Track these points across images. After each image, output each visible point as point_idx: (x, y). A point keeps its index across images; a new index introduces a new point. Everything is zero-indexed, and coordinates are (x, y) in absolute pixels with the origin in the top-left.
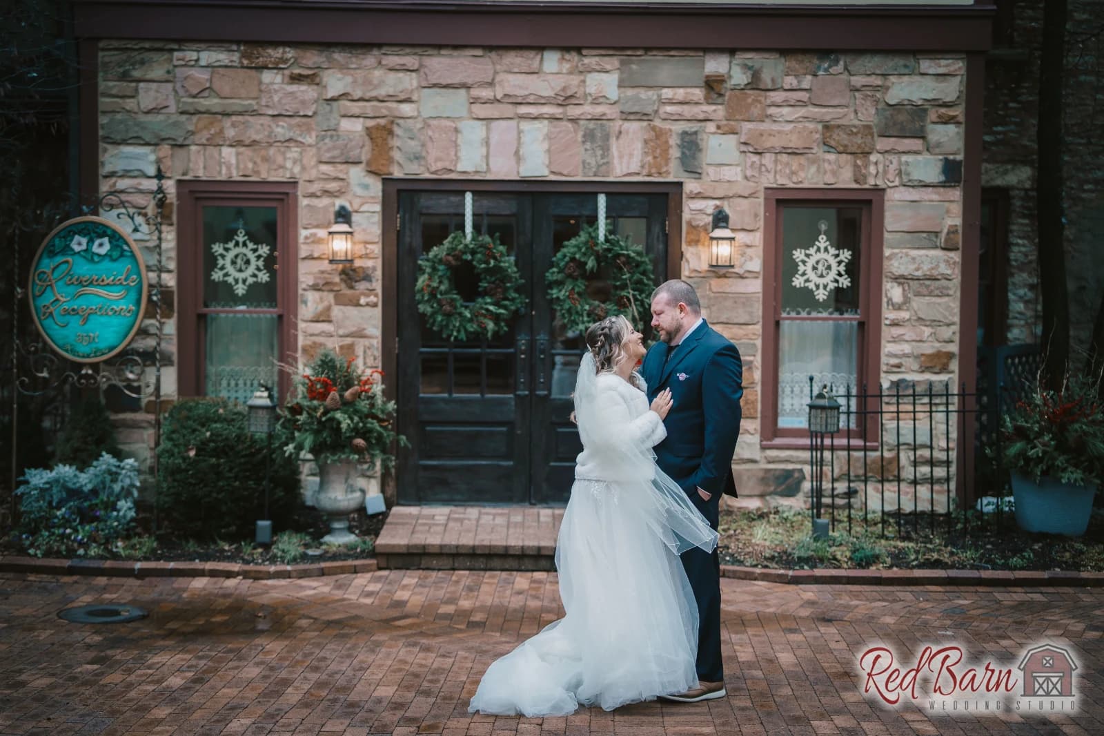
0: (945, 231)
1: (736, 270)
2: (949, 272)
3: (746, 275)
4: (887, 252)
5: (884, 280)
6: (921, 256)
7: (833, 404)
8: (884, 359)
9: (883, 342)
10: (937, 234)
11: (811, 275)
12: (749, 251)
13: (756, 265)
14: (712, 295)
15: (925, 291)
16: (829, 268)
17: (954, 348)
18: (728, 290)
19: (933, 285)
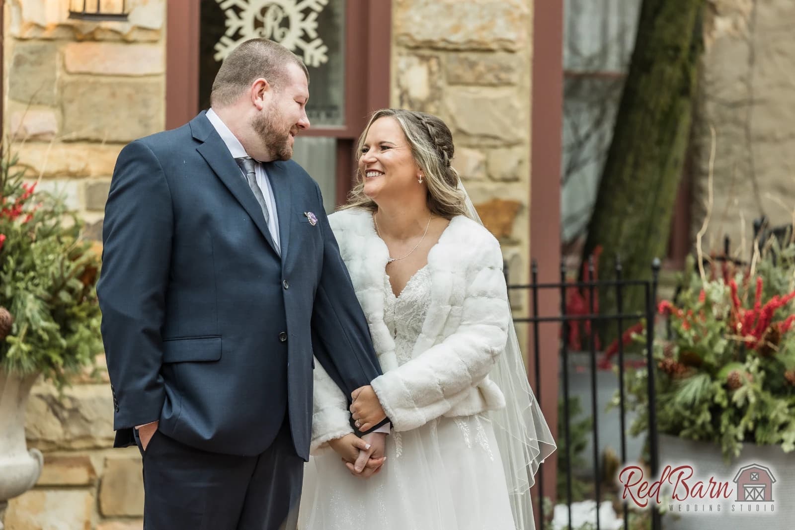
2: (511, 35)
3: (141, 36)
5: (395, 50)
14: (68, 79)
15: (469, 76)
16: (286, 23)
17: (521, 193)
18: (100, 69)
19: (483, 62)
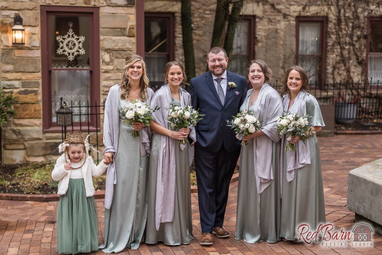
0: (128, 28)
1: (26, 45)
2: (131, 47)
3: (32, 48)
4: (101, 37)
5: (101, 51)
6: (118, 40)
7: (68, 111)
8: (102, 88)
9: (101, 80)
10: (124, 29)
11: (66, 48)
12: (34, 36)
13: (37, 43)
14: (16, 58)
15: (120, 56)
16: (74, 45)
18: (24, 56)
19: (124, 53)
